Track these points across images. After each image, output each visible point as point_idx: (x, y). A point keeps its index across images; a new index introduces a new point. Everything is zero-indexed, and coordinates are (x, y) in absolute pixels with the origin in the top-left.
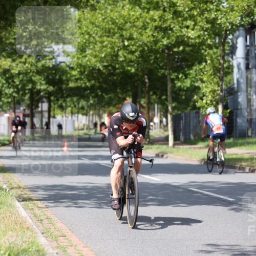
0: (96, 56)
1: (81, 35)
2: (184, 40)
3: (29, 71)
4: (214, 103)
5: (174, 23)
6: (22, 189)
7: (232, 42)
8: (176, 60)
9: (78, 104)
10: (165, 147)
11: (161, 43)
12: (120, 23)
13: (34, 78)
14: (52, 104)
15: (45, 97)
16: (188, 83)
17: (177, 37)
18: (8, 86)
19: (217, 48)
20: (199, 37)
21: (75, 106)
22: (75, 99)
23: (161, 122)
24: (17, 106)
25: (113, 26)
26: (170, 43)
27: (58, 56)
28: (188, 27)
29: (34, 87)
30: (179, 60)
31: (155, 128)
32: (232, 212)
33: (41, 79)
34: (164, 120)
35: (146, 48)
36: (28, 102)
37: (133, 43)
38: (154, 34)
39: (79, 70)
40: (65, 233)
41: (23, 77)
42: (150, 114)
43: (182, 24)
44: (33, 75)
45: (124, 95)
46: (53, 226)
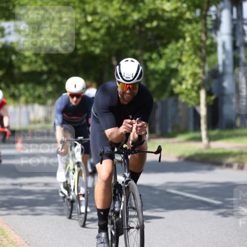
2: (158, 14)
4: (196, 88)
7: (216, 15)
11: (130, 18)
17: (150, 10)
19: (197, 22)
20: (176, 10)
26: (142, 18)
27: (9, 34)
32: (219, 217)
35: (113, 25)
38: (123, 8)
46: (6, 238)
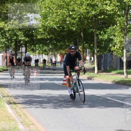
0: (53, 21)
1: (44, 8)
2: (104, 12)
3: (15, 29)
4: (121, 48)
5: (98, 2)
6: (10, 97)
8: (99, 23)
9: (43, 48)
10: (92, 73)
11: (91, 13)
12: (67, 2)
13: (17, 33)
14: (28, 48)
15: (24, 44)
16: (106, 37)
17: (101, 10)
18: (2, 38)
19: (123, 17)
20: (112, 10)
21: (41, 50)
22: (41, 45)
23: (91, 59)
24: (7, 49)
25: (63, 3)
26: (96, 14)
28: (106, 4)
29: (17, 38)
30: (101, 23)
31: (87, 63)
33: (21, 34)
34: (92, 58)
35: (82, 16)
36: (14, 47)
37: (75, 13)
38: (87, 8)
39: (43, 28)
40: (34, 123)
41: (11, 32)
42: (84, 54)
43: (103, 3)
44: (17, 31)
45: (69, 43)
46: (27, 118)
